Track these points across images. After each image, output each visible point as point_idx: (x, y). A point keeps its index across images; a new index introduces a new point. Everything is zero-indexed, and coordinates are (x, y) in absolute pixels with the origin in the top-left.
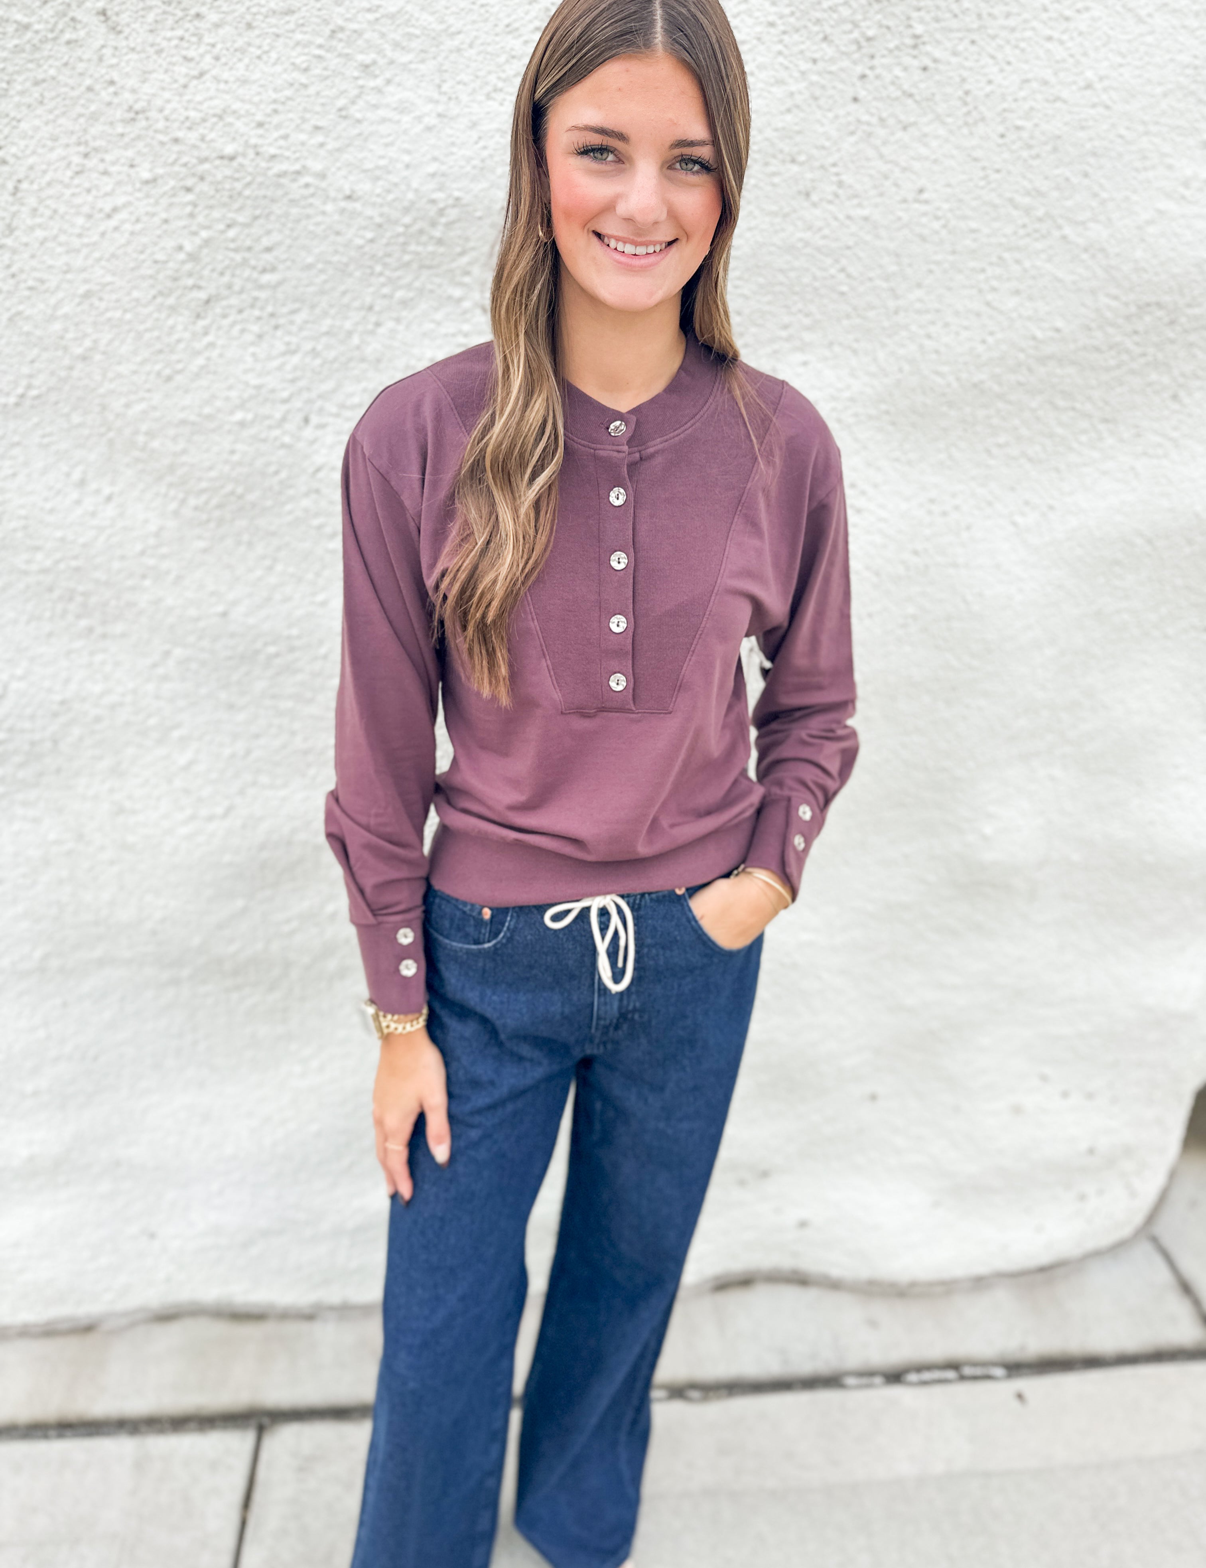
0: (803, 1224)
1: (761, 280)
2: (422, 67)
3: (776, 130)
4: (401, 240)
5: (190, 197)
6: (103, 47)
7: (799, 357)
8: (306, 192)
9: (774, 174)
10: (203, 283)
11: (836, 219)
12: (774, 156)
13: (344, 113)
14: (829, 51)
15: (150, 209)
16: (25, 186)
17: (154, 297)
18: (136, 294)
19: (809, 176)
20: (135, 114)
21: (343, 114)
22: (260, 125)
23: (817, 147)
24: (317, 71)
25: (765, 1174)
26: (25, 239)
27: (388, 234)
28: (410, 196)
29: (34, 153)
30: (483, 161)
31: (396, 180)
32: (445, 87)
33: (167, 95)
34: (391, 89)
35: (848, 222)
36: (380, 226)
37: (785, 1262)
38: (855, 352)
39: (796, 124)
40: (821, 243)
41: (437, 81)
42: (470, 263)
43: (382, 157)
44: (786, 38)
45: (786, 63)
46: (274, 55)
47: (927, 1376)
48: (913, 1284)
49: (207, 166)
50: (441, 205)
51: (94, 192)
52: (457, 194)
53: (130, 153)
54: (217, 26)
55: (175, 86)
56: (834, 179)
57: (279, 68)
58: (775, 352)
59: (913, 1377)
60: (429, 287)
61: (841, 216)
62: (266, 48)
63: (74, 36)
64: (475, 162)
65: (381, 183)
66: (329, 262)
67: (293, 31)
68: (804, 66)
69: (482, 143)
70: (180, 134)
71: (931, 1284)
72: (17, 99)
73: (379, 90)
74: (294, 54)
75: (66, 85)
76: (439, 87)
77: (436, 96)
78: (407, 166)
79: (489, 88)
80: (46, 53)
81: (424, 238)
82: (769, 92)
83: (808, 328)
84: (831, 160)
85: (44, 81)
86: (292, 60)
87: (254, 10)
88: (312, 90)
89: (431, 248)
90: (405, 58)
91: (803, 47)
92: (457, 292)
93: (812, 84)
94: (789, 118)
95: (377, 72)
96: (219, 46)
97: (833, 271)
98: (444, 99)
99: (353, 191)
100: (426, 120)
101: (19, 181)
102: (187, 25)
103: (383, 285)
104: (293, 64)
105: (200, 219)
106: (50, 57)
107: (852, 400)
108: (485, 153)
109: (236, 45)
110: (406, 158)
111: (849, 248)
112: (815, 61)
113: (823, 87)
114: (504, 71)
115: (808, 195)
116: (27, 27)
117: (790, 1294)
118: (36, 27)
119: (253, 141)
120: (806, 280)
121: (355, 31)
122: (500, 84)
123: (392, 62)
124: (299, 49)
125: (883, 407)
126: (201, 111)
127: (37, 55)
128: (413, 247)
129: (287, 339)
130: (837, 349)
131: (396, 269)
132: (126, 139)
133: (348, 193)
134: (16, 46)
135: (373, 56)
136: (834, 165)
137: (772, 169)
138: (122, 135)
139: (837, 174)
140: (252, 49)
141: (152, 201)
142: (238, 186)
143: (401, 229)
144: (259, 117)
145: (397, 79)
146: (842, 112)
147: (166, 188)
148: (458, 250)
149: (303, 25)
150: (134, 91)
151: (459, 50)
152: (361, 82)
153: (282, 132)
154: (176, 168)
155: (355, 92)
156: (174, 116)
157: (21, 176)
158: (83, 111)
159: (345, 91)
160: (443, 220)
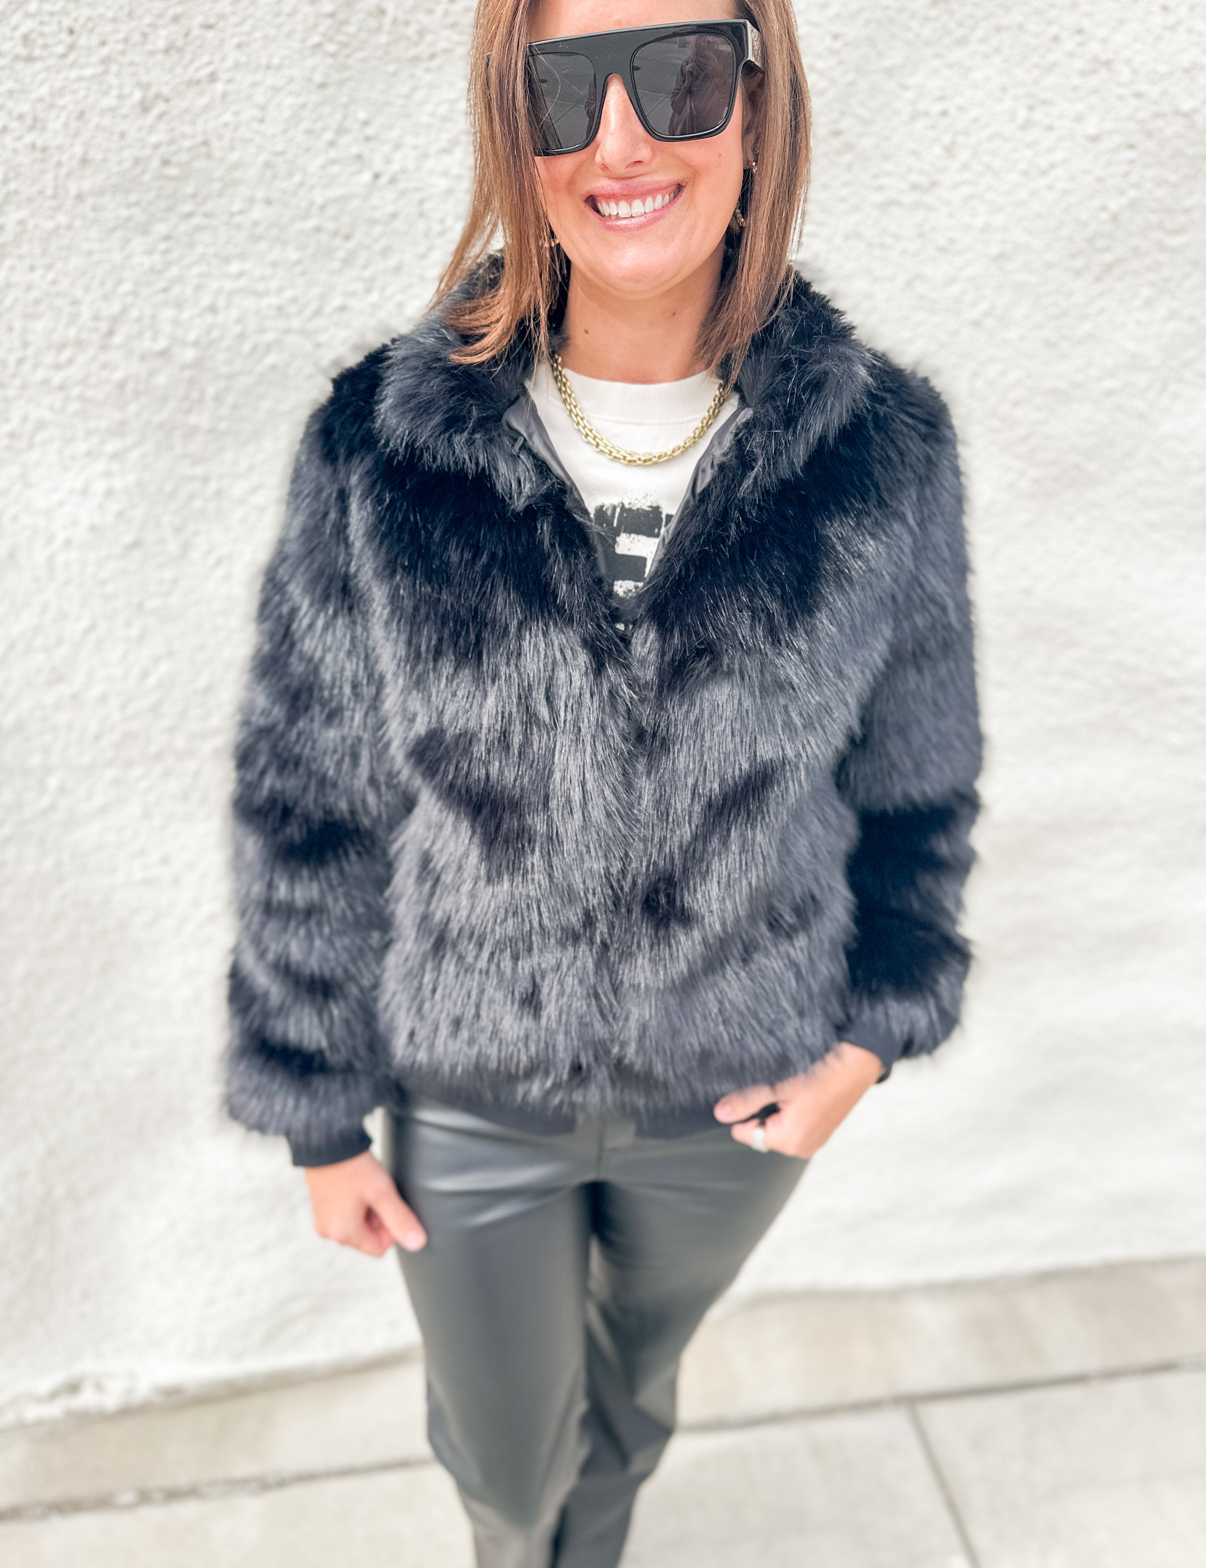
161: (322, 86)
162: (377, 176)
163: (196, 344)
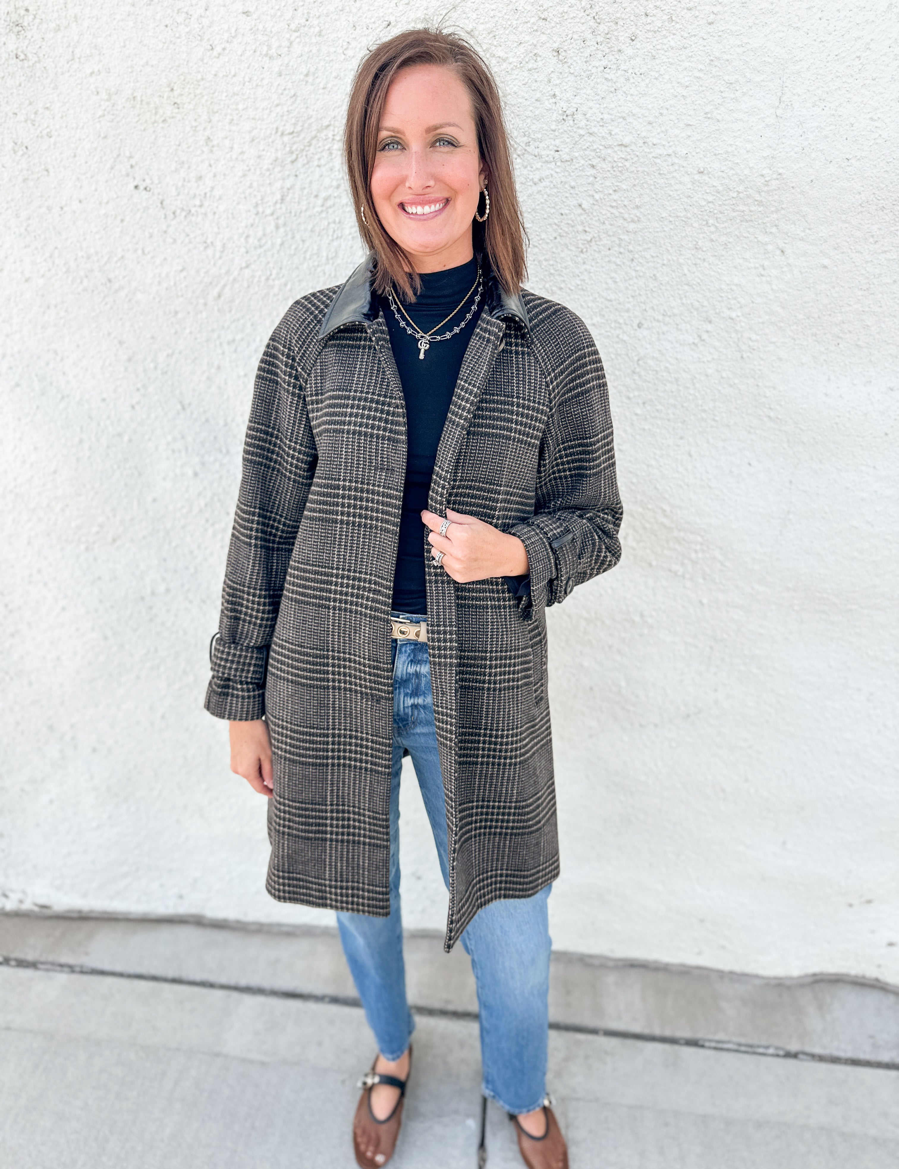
0: (891, 944)
2: (769, 84)
4: (734, 201)
5: (593, 171)
6: (553, 72)
8: (672, 169)
10: (587, 229)
13: (709, 116)
15: (563, 179)
17: (555, 238)
18: (544, 236)
20: (565, 116)
22: (650, 123)
24: (695, 87)
25: (869, 902)
27: (724, 198)
28: (747, 172)
31: (738, 161)
32: (784, 98)
33: (591, 104)
34: (745, 99)
37: (870, 972)
41: (779, 94)
42: (778, 219)
43: (731, 145)
49: (609, 151)
50: (767, 179)
51: (529, 168)
52: (780, 171)
53: (557, 142)
54: (631, 58)
55: (597, 97)
57: (669, 86)
60: (747, 235)
62: (662, 72)
63: (535, 66)
64: (797, 149)
65: (727, 163)
66: (677, 217)
67: (683, 61)
70: (595, 130)
73: (737, 100)
74: (681, 76)
75: (523, 97)
76: (780, 97)
78: (748, 152)
79: (816, 98)
80: (514, 77)
81: (749, 201)
86: (679, 80)
87: (659, 47)
88: (689, 100)
89: (753, 208)
90: (759, 78)
92: (764, 239)
95: (738, 88)
96: (630, 71)
98: (783, 105)
99: (705, 168)
100: (768, 120)
102: (611, 57)
103: (712, 233)
104: (679, 83)
105: (597, 186)
108: (806, 143)
109: (642, 71)
110: (749, 146)
114: (828, 87)
116: (504, 60)
117: (875, 997)
118: (511, 60)
119: (644, 134)
121: (728, 60)
123: (749, 81)
124: (685, 73)
126: (611, 115)
128: (741, 207)
129: (638, 268)
131: (723, 222)
132: (557, 133)
133: (702, 170)
135: (737, 76)
138: (554, 131)
141: (566, 174)
142: (627, 164)
143: (735, 195)
144: (651, 119)
145: (751, 93)
147: (577, 166)
148: (773, 209)
149: (691, 57)
150: (568, 101)
152: (724, 95)
153: (663, 129)
154: (587, 153)
155: (720, 101)
156: (594, 118)
158: (530, 114)
159: (713, 100)
160: (766, 189)
161: (105, 137)
162: (136, 187)
163: (43, 276)
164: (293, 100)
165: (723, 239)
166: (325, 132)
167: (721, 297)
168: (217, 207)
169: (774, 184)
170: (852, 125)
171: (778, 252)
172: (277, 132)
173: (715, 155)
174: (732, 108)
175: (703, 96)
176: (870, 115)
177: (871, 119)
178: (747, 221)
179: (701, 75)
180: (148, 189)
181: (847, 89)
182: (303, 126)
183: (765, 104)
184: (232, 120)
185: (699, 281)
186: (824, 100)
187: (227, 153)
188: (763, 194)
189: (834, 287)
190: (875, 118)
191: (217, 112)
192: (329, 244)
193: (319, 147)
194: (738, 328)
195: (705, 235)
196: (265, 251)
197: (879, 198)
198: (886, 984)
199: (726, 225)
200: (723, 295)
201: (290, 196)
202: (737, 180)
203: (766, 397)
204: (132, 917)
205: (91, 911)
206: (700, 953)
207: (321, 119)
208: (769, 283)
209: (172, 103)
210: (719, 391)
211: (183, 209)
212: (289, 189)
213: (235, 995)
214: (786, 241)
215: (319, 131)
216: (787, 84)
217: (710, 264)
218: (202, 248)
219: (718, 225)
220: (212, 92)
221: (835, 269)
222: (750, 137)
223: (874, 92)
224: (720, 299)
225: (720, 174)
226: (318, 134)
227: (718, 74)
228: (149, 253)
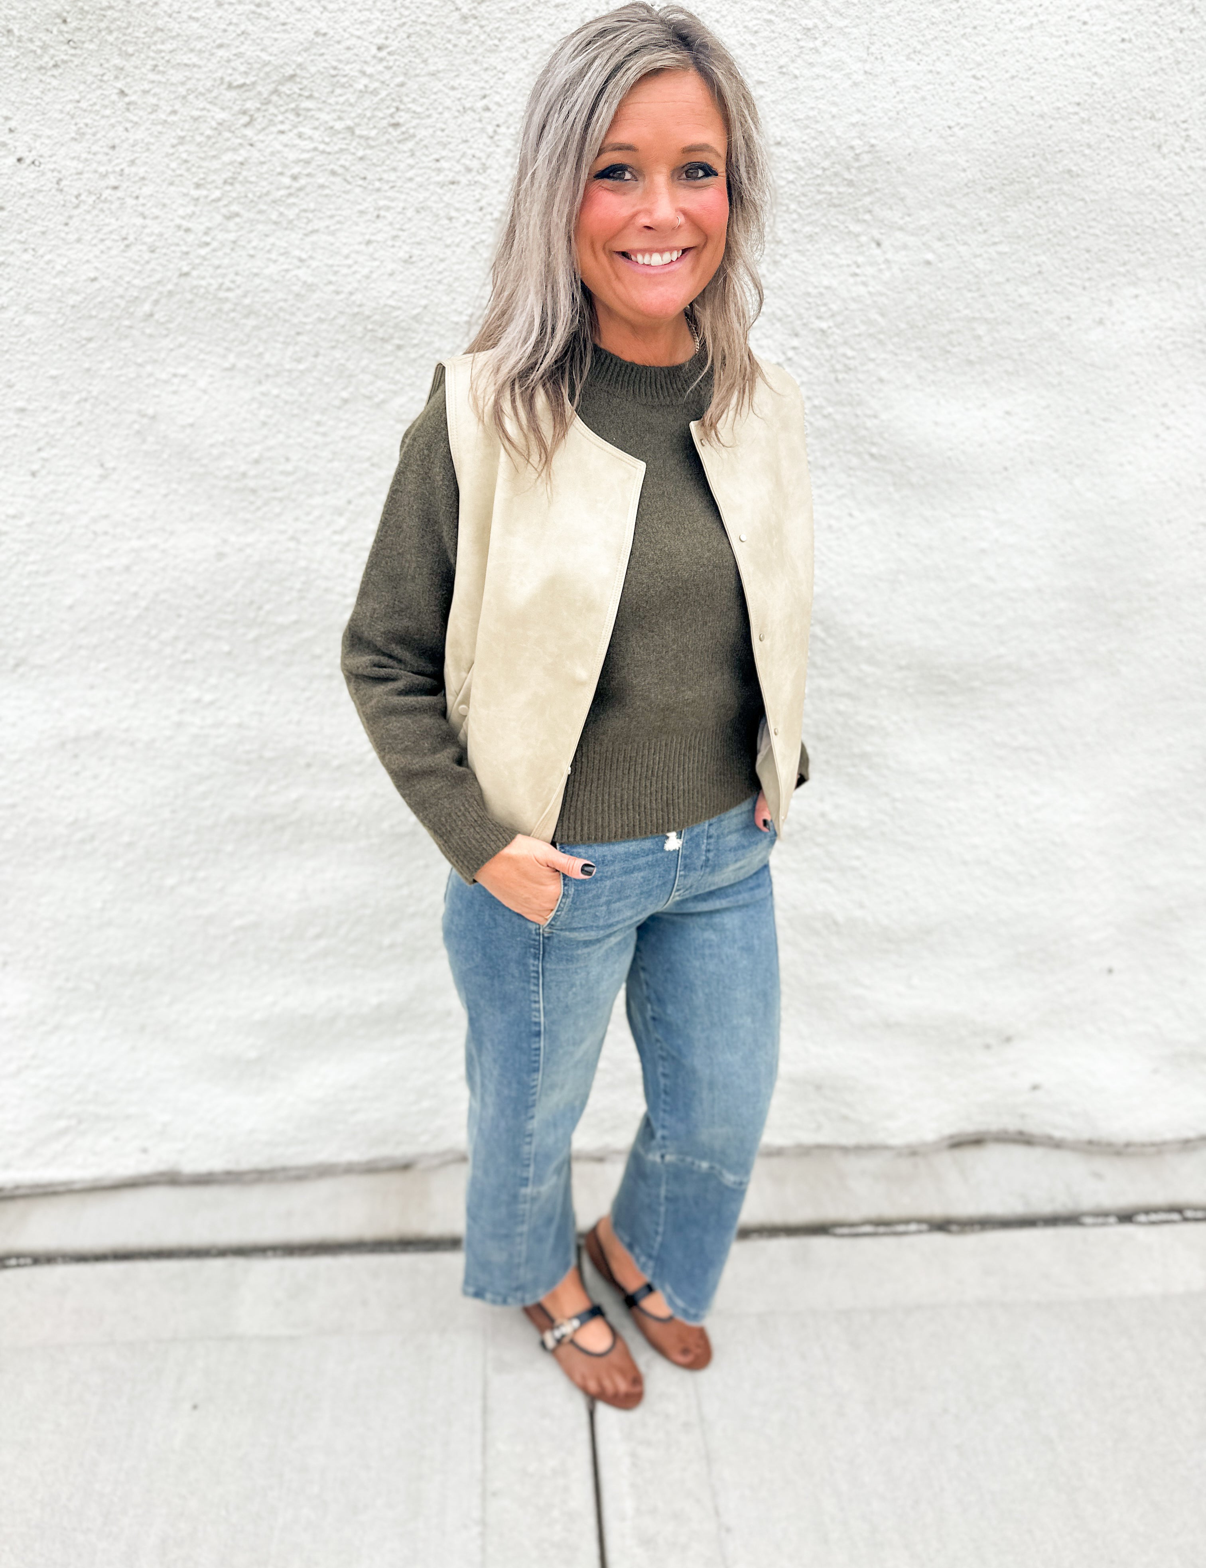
0: (1035, 1088)
1: (1111, 222)
2: (855, 30)
3: (1143, 90)
4: (819, 181)
6: (586, 9)
7: (1133, 291)
9: (1136, 128)
11: (1180, 169)
12: (1138, 113)
13: (784, 70)
14: (1195, 21)
16: (502, 130)
19: (1163, 130)
21: (782, 71)
23: (1173, 106)
24: (766, 34)
25: (1008, 1040)
26: (496, 177)
27: (807, 177)
28: (833, 142)
29: (515, 101)
30: (898, 114)
31: (822, 129)
32: (873, 49)
34: (827, 49)
35: (1189, 172)
36: (800, 168)
37: (1012, 1124)
38: (1179, 287)
39: (1159, 85)
40: (1165, 189)
41: (867, 43)
42: (871, 203)
43: (812, 108)
44: (1162, 9)
45: (1159, 31)
46: (730, 19)
47: (1154, 1217)
48: (1128, 1145)
50: (858, 151)
52: (873, 141)
56: (1183, 134)
57: (733, 31)
58: (1114, 285)
59: (1142, 1218)
60: (835, 223)
61: (1184, 167)
62: (724, 13)
64: (891, 114)
65: (808, 131)
68: (1173, 34)
69: (898, 98)
71: (1143, 1145)
72: (505, 54)
73: (816, 50)
74: (748, 18)
76: (868, 48)
77: (865, 56)
78: (833, 117)
79: (909, 50)
80: (536, 14)
81: (837, 180)
82: (1142, 57)
83: (1143, 265)
84: (1183, 117)
85: (531, 38)
86: (746, 24)
88: (759, 50)
89: (841, 189)
90: (842, 23)
91: (1174, 18)
92: (856, 228)
93: (1177, 50)
94: (1154, 79)
95: (817, 35)
97: (1171, 215)
98: (872, 58)
99: (783, 138)
100: (855, 77)
101: (498, 126)
103: (794, 221)
104: (745, 27)
106: (539, 17)
107: (1172, 329)
108: (901, 106)
110: (834, 110)
111: (1187, 194)
112: (1181, 30)
113: (1186, 53)
114: (924, 36)
115: (1159, 147)
117: (1019, 1152)
120: (1147, 223)
122: (919, 47)
123: (830, 27)
124: (752, 14)
125: (1198, 336)
127: (528, 16)
128: (828, 188)
130: (1164, 284)
131: (808, 207)
133: (779, 139)
134: (512, 8)
135: (816, 21)
136: (1184, 122)
137: (1135, 124)
139: (1186, 130)
140: (711, 14)
143: (820, 172)
145: (833, 41)
146: (1197, 75)
148: (865, 190)
151: (888, 17)
152: (802, 43)
155: (796, 52)
157: (500, 121)
159: (788, 51)
160: (857, 164)
164: (242, 38)
165: (808, 229)
166: (289, 85)
167: (809, 303)
168: (140, 189)
169: (866, 159)
170: (952, 84)
171: (873, 245)
172: (222, 83)
173: (794, 121)
174: (811, 61)
175: (776, 45)
176: (973, 72)
177: (974, 77)
178: (835, 206)
179: (772, 17)
180: (37, 163)
181: (946, 39)
182: (257, 75)
183: (851, 56)
184: (156, 66)
185: (781, 283)
186: (919, 52)
187: (151, 113)
188: (853, 171)
189: (939, 288)
190: (979, 75)
191: (132, 55)
192: (302, 239)
193: (281, 106)
194: (830, 342)
195: (785, 224)
196: (214, 250)
197: (987, 176)
198: (1032, 1136)
199: (810, 211)
200: (810, 300)
201: (244, 173)
202: (822, 152)
203: (866, 429)
204: (77, 1186)
205: (17, 1187)
206: (819, 1128)
207: (281, 67)
208: (865, 284)
209: (66, 41)
210: (811, 424)
211: (90, 193)
212: (242, 164)
213: (240, 1263)
214: (883, 231)
215: (281, 83)
216: (875, 32)
217: (793, 262)
218: (122, 247)
219: (800, 211)
220: (124, 25)
221: (940, 265)
222: (835, 98)
223: (976, 43)
224: (807, 306)
225: (801, 145)
226: (280, 87)
227: (793, 16)
228: (42, 256)
